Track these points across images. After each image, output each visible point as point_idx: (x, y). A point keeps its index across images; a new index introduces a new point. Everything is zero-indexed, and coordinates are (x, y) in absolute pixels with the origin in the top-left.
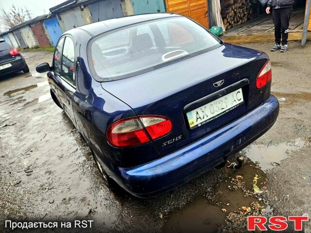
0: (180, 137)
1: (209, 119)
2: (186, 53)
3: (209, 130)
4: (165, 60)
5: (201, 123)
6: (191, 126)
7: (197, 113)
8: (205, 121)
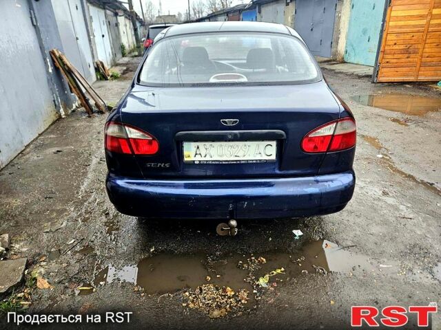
0: (167, 165)
1: (212, 161)
2: (244, 80)
3: (209, 173)
4: (212, 80)
5: (200, 161)
6: (186, 159)
7: (198, 148)
8: (207, 161)
